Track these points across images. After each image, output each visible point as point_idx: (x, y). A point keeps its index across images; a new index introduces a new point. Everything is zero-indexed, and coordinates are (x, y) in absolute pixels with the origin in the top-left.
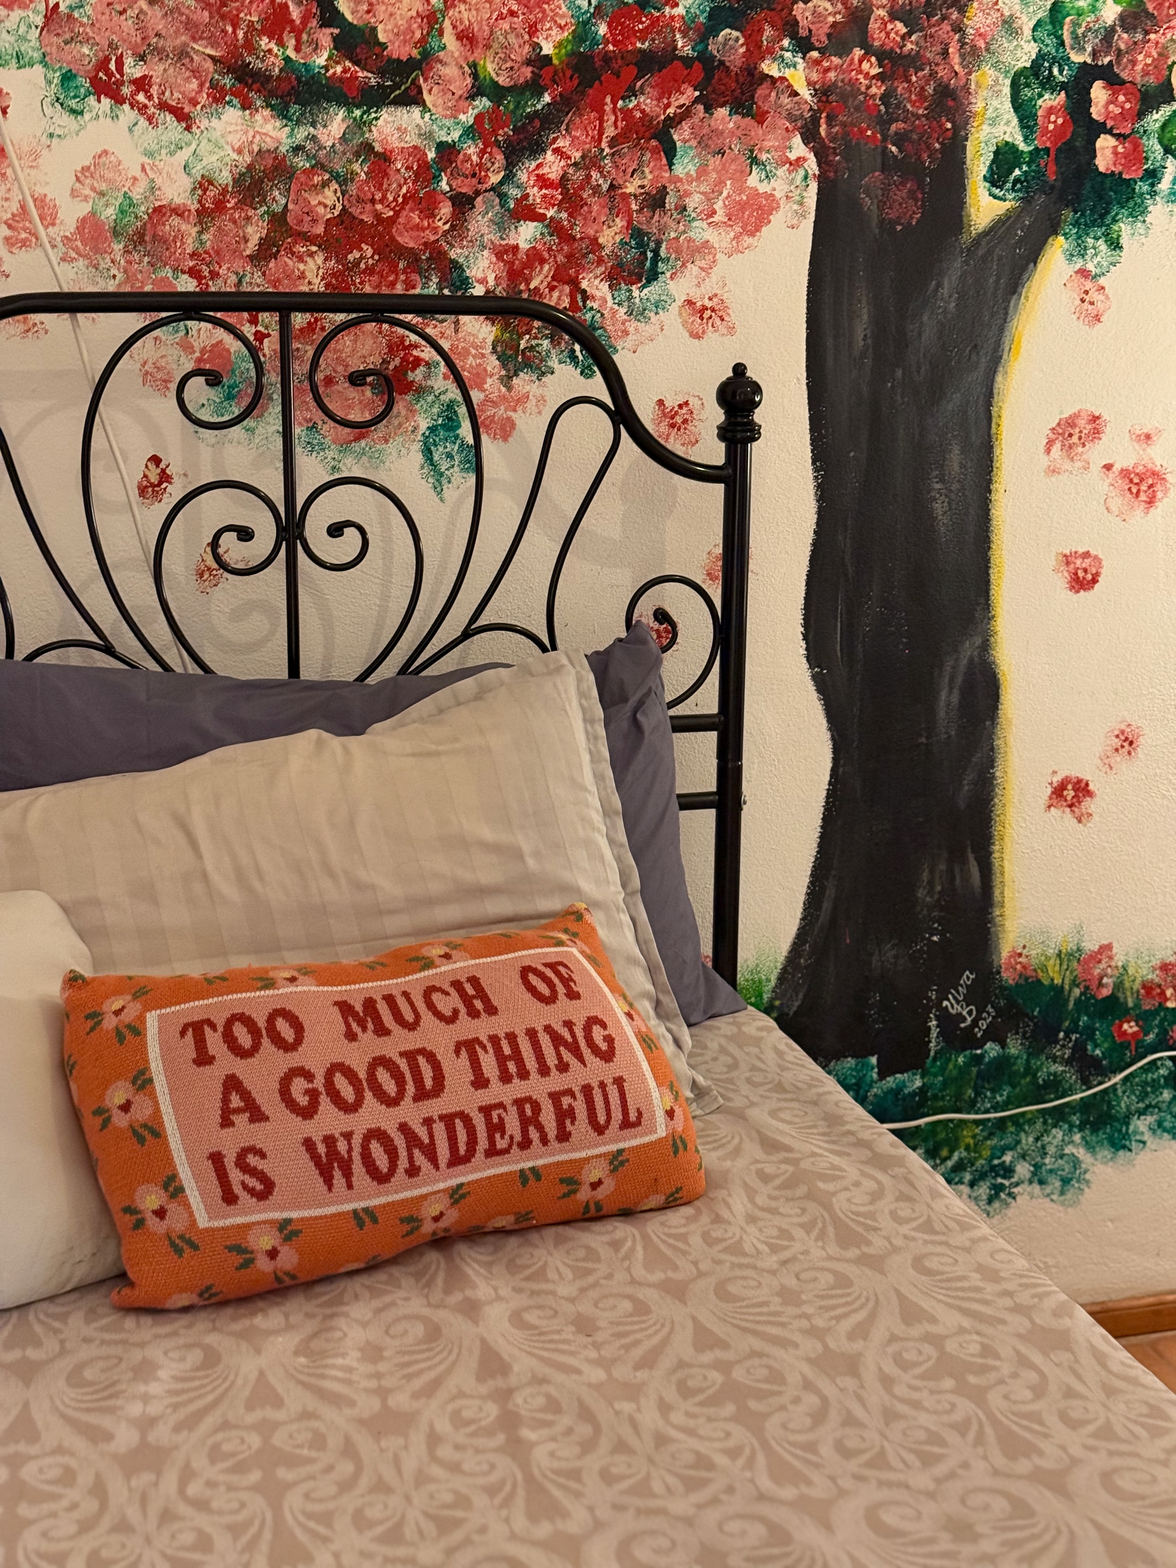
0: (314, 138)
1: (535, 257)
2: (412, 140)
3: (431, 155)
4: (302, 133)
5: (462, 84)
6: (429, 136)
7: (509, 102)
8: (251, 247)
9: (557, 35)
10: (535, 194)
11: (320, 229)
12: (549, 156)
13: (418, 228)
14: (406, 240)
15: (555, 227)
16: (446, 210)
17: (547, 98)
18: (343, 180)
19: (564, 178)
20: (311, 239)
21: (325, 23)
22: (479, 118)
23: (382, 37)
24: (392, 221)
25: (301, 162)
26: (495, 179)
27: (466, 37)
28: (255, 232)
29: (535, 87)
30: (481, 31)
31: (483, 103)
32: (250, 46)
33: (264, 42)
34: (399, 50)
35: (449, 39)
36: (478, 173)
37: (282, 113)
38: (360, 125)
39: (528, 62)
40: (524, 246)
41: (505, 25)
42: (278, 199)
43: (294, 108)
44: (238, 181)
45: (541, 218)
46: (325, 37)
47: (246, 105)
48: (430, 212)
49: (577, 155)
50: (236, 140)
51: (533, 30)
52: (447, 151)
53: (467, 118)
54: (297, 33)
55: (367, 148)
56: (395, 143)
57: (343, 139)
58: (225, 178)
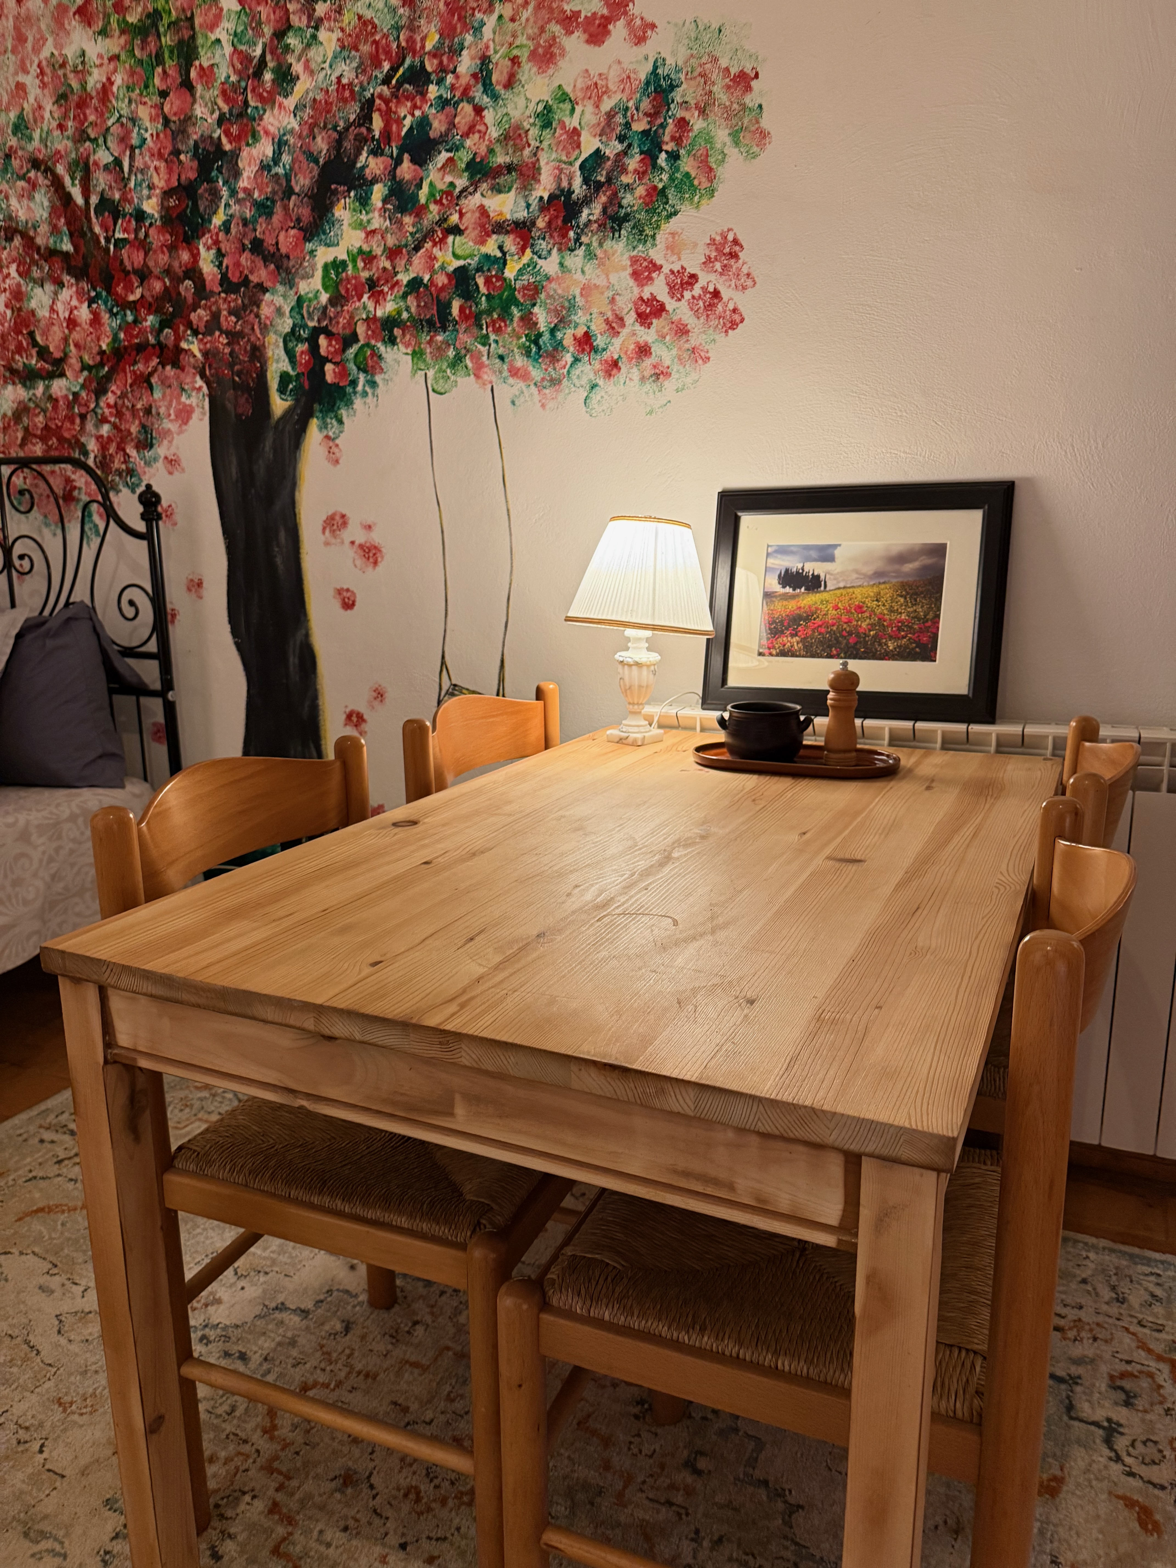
0: (34, 395)
1: (110, 439)
2: (64, 392)
3: (71, 397)
4: (31, 392)
5: (77, 366)
6: (69, 389)
7: (94, 371)
8: (19, 441)
9: (108, 340)
10: (107, 411)
11: (39, 432)
12: (110, 394)
13: (70, 429)
14: (66, 435)
15: (115, 426)
16: (78, 421)
17: (106, 369)
18: (44, 411)
19: (116, 403)
20: (35, 436)
21: (34, 347)
22: (85, 380)
23: (51, 349)
24: (62, 427)
25: (32, 405)
26: (92, 406)
27: (77, 345)
28: (20, 435)
29: (102, 364)
30: (82, 343)
31: (85, 373)
32: (13, 359)
33: (17, 357)
34: (57, 355)
35: (72, 347)
36: (86, 405)
37: (24, 385)
38: (47, 388)
39: (99, 353)
40: (105, 435)
41: (89, 339)
42: (25, 420)
43: (28, 383)
44: (13, 414)
45: (109, 422)
46: (34, 352)
47: (14, 383)
48: (73, 422)
49: (119, 393)
50: (12, 397)
51: (98, 339)
52: (75, 395)
53: (81, 380)
54: (26, 351)
55: (50, 398)
56: (59, 394)
57: (44, 394)
58: (10, 414)
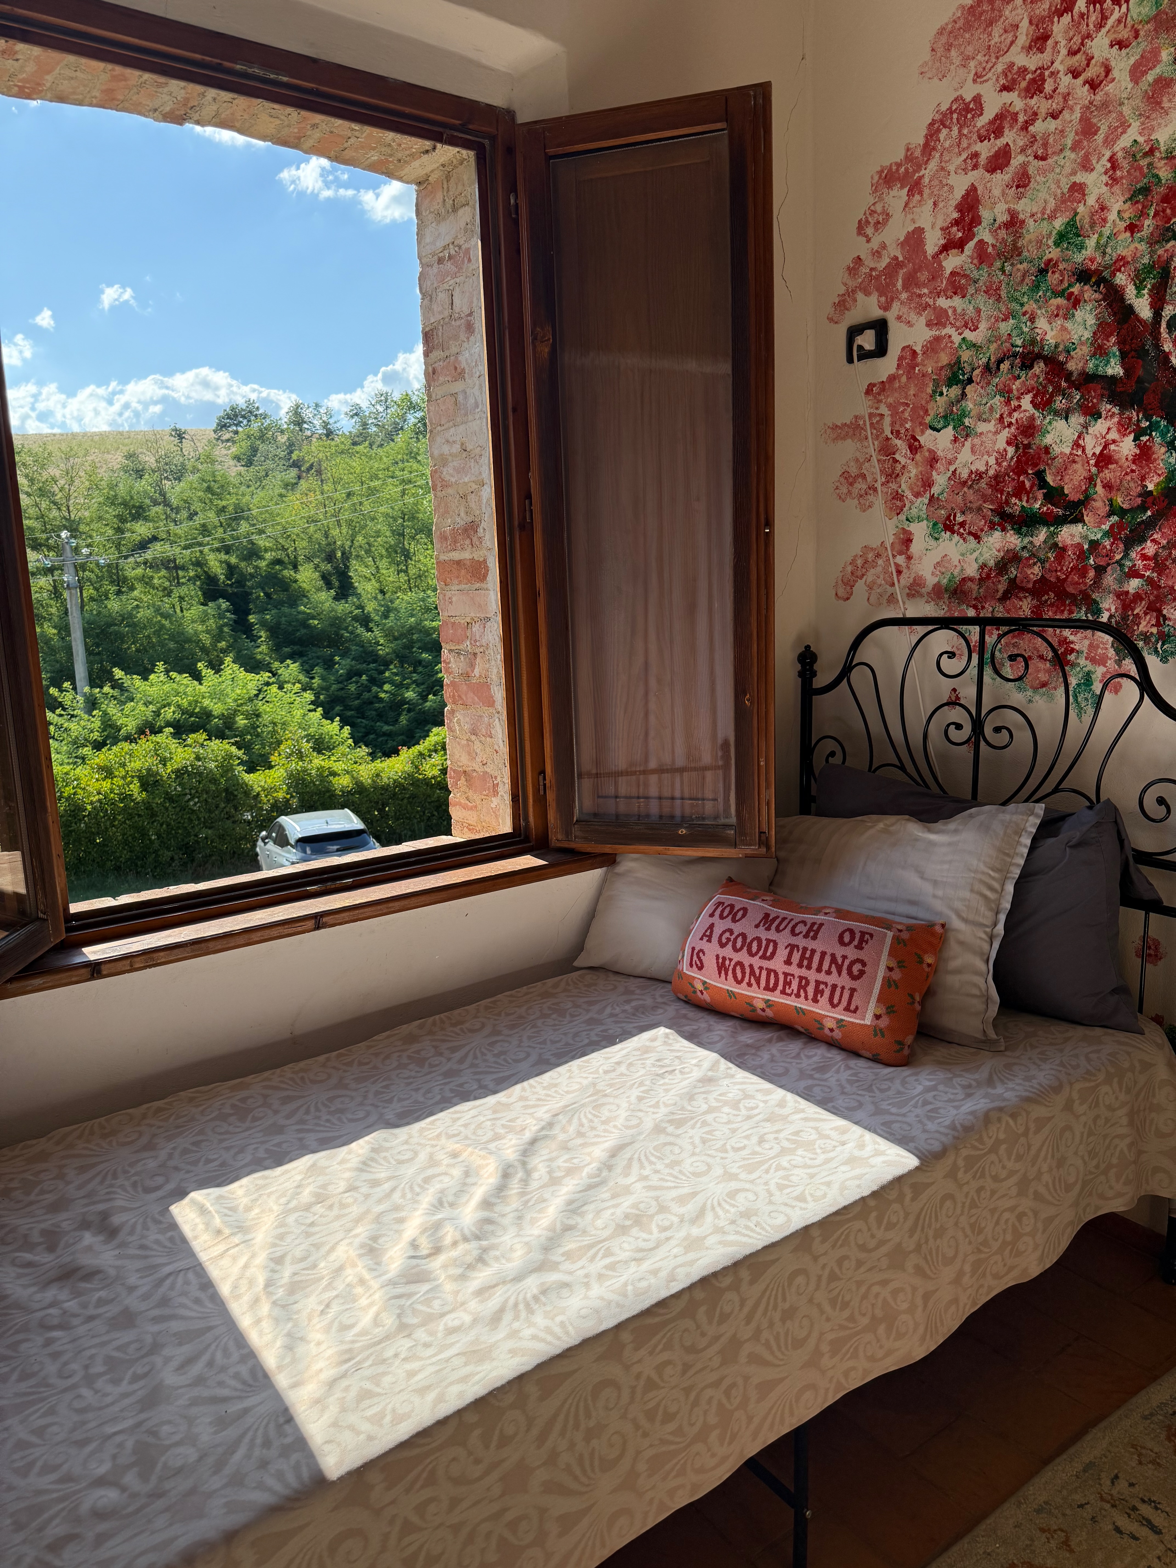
0: (1031, 542)
1: (1138, 597)
2: (1077, 540)
3: (1086, 547)
4: (1026, 540)
5: (1103, 510)
6: (1086, 537)
7: (1128, 517)
8: (1000, 594)
9: (1156, 479)
10: (1140, 564)
11: (1030, 585)
12: (1149, 543)
13: (1078, 583)
14: (1071, 589)
15: (1150, 581)
16: (1092, 574)
17: (1149, 513)
18: (1043, 562)
19: (1156, 555)
20: (1027, 590)
21: (1040, 488)
22: (1112, 527)
23: (1066, 492)
24: (1065, 580)
25: (1025, 554)
26: (1118, 557)
27: (1108, 486)
28: (1002, 587)
29: (1143, 508)
30: (1115, 482)
31: (1115, 519)
32: (1007, 502)
33: (1014, 500)
34: (1074, 497)
35: (1099, 488)
36: (1109, 555)
37: (1018, 532)
38: (1053, 535)
39: (1140, 495)
40: (1132, 591)
41: (1129, 478)
42: (1013, 572)
43: (1024, 529)
44: (997, 564)
45: (1142, 576)
46: (1040, 494)
47: (1004, 529)
48: (1083, 575)
49: (1164, 542)
50: (998, 546)
51: (1143, 478)
52: (1095, 545)
53: (1106, 527)
54: (1028, 493)
55: (1055, 545)
56: (1069, 542)
57: (1045, 542)
58: (992, 563)
